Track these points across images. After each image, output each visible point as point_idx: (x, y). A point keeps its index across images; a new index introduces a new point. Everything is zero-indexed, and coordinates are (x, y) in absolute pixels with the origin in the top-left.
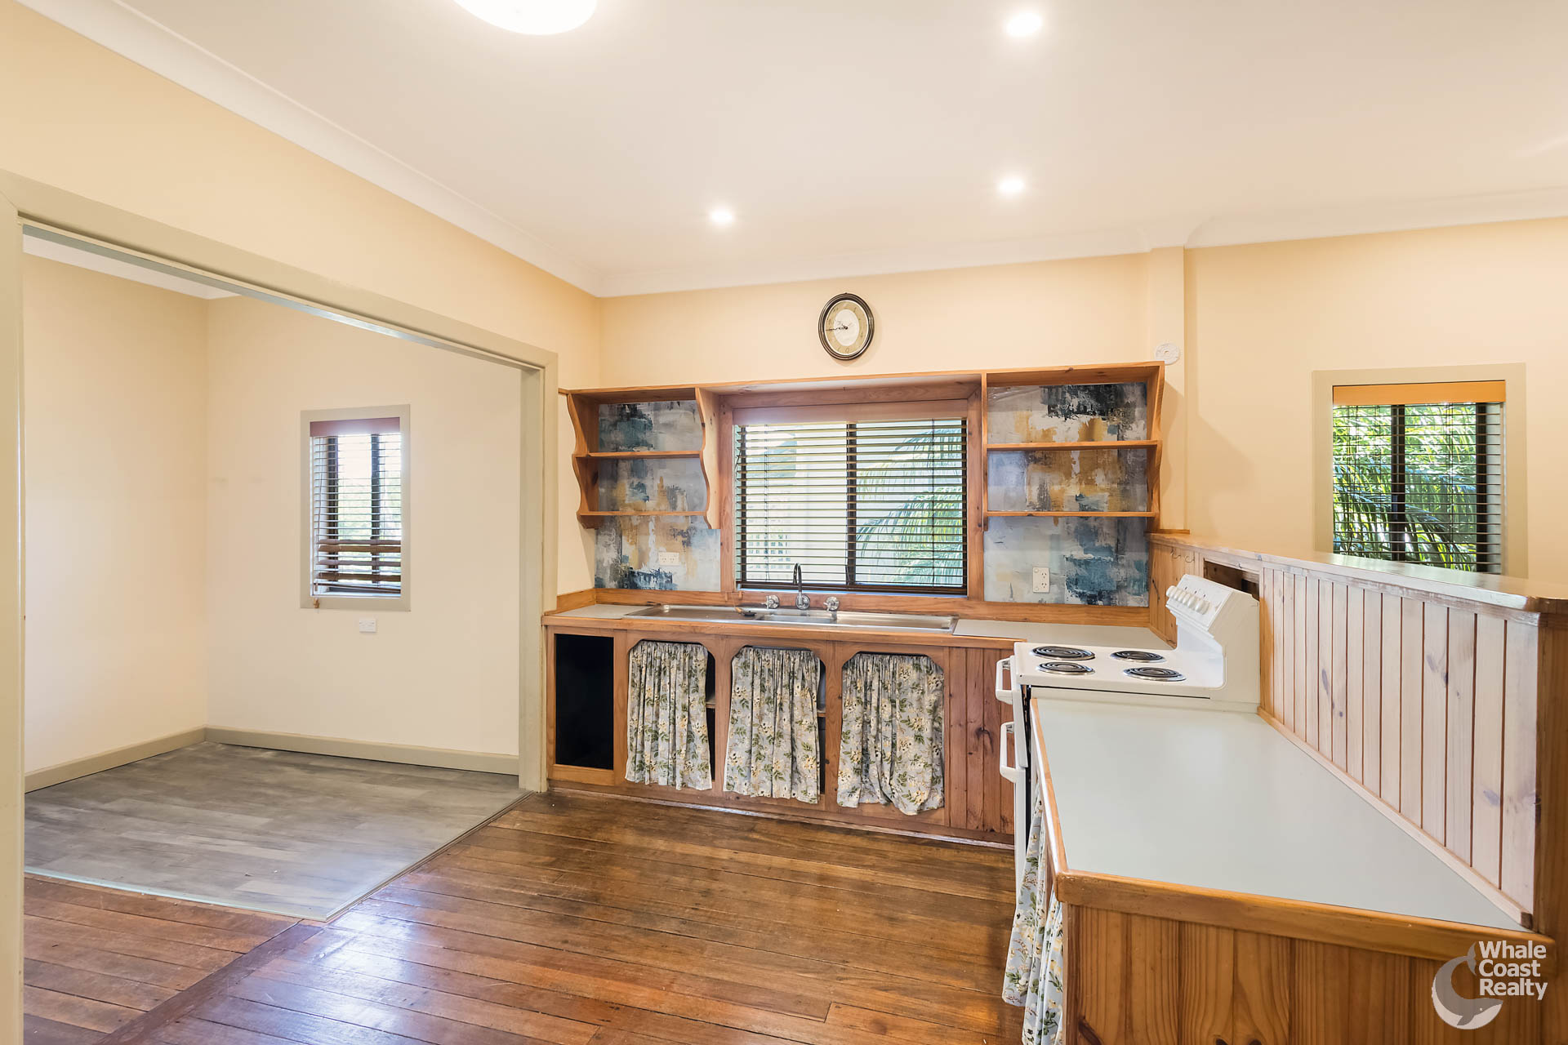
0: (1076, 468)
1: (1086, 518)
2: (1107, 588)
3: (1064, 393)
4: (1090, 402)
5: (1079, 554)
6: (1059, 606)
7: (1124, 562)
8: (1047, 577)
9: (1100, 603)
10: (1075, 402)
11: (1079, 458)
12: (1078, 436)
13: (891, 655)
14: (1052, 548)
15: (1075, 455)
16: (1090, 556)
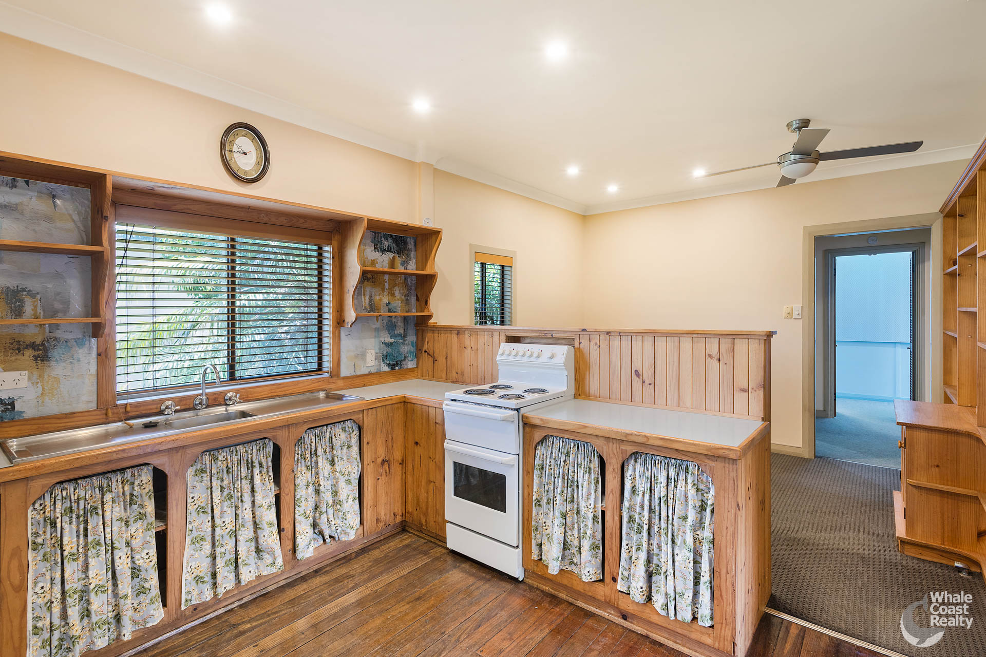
0: (387, 286)
1: (391, 317)
2: (400, 359)
3: (381, 237)
4: (393, 245)
5: (388, 340)
6: (379, 373)
7: (407, 342)
8: (374, 356)
9: (397, 368)
10: (386, 244)
11: (388, 280)
12: (388, 266)
13: (327, 425)
14: (375, 337)
15: (386, 277)
16: (393, 340)
